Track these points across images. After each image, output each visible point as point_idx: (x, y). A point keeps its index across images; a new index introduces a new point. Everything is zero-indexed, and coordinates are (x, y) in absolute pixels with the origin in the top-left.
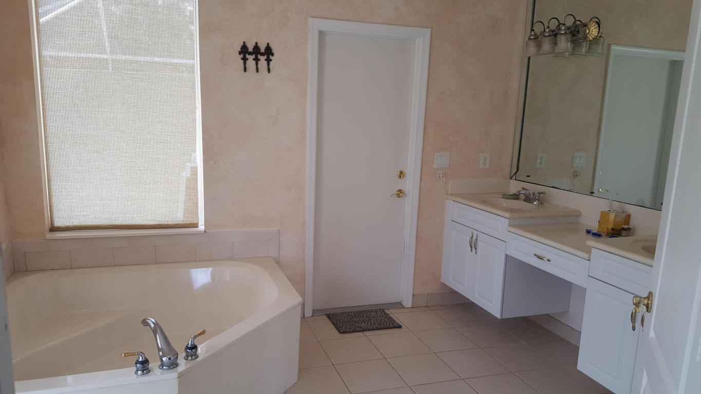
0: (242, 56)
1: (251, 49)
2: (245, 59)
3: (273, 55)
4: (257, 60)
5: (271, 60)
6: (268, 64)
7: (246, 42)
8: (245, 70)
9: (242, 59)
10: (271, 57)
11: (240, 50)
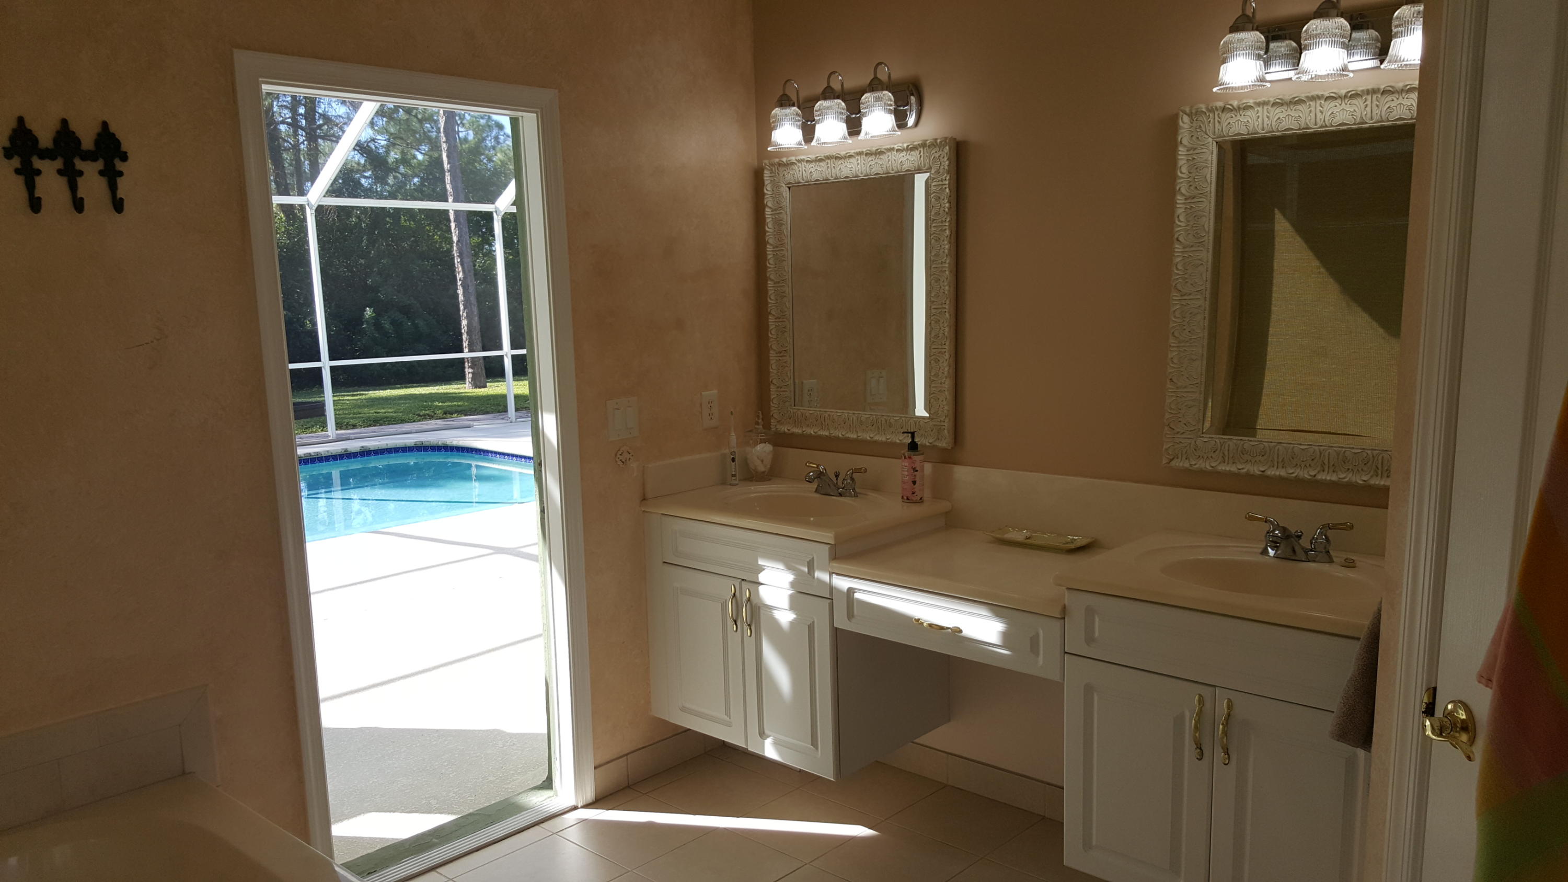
0: (16, 162)
1: (45, 139)
2: (29, 175)
3: (124, 157)
4: (71, 175)
5: (121, 174)
6: (113, 187)
7: (28, 120)
8: (35, 205)
9: (18, 172)
10: (119, 165)
11: (7, 144)
